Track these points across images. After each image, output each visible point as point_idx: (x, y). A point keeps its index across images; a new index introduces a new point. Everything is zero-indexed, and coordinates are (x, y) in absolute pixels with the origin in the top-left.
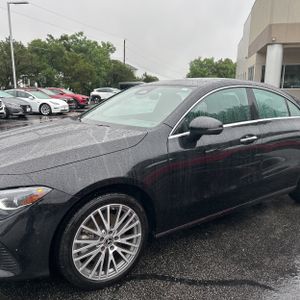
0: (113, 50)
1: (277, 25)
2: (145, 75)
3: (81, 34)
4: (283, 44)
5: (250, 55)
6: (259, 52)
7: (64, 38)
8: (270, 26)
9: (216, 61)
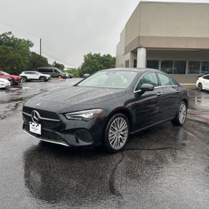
0: (32, 45)
1: (143, 37)
2: (55, 63)
3: (10, 33)
4: (146, 48)
5: (126, 53)
6: (132, 52)
8: (139, 37)
9: (102, 55)
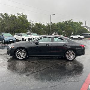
7: (66, 21)
